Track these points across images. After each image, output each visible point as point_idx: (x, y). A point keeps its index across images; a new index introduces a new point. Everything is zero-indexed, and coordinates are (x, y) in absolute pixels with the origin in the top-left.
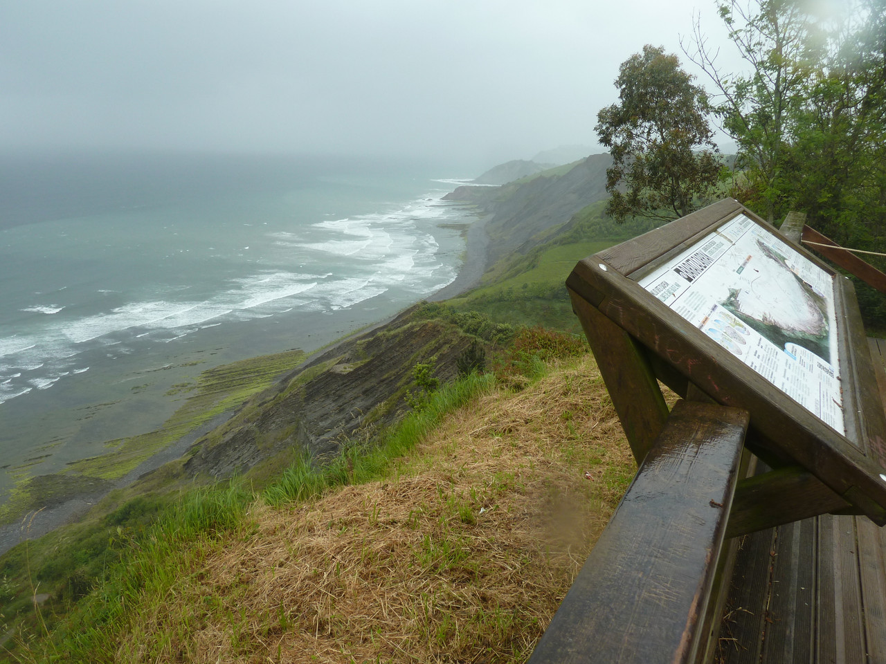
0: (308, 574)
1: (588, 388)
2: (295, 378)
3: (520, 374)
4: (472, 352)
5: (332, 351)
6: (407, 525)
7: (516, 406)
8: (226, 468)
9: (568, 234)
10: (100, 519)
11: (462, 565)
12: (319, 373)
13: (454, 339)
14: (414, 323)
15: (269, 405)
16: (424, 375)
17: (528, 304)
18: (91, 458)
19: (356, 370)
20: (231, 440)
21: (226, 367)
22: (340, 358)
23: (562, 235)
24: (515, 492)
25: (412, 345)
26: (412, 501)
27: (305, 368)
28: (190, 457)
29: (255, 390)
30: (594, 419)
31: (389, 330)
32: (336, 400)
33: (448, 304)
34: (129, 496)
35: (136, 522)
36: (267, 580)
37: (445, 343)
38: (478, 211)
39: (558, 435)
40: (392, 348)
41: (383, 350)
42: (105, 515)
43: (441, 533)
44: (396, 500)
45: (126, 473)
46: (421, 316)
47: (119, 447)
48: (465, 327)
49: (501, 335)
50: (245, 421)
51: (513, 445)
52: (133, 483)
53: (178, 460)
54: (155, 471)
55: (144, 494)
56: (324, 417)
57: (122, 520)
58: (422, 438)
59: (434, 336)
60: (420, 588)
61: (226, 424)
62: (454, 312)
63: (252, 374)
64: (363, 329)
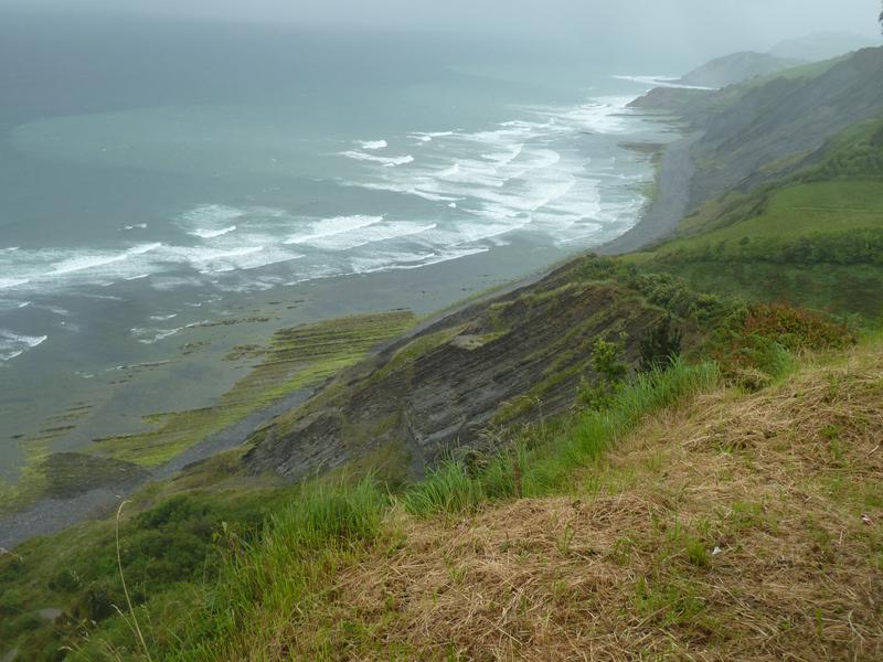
0: (482, 607)
1: (863, 395)
2: (401, 350)
3: (754, 368)
4: (663, 332)
5: (454, 315)
6: (610, 558)
7: (750, 412)
8: (300, 467)
9: (816, 167)
10: (132, 518)
11: (696, 620)
12: (435, 346)
13: (632, 312)
14: (575, 284)
15: (362, 384)
16: (608, 357)
17: (747, 268)
18: (123, 435)
19: (487, 346)
20: (308, 428)
21: (307, 327)
22: (465, 326)
23: (807, 168)
24: (763, 530)
25: (570, 316)
26: (614, 527)
27: (415, 337)
28: (252, 446)
29: (345, 363)
30: (872, 440)
31: (537, 292)
32: (456, 386)
33: (627, 259)
34: (169, 491)
35: (176, 528)
36: (425, 609)
37: (618, 316)
38: (681, 125)
39: (816, 460)
40: (540, 317)
41: (528, 320)
42: (137, 513)
43: (661, 574)
44: (593, 524)
45: (167, 459)
46: (585, 274)
47: (161, 424)
48: (651, 296)
49: (703, 311)
50: (328, 405)
51: (748, 467)
52: (175, 475)
53: (235, 449)
54: (204, 461)
55: (188, 491)
56: (438, 407)
57: (158, 523)
58: (609, 444)
59: (603, 304)
60: (639, 644)
61: (302, 405)
62: (635, 272)
63: (342, 341)
64: (500, 288)
